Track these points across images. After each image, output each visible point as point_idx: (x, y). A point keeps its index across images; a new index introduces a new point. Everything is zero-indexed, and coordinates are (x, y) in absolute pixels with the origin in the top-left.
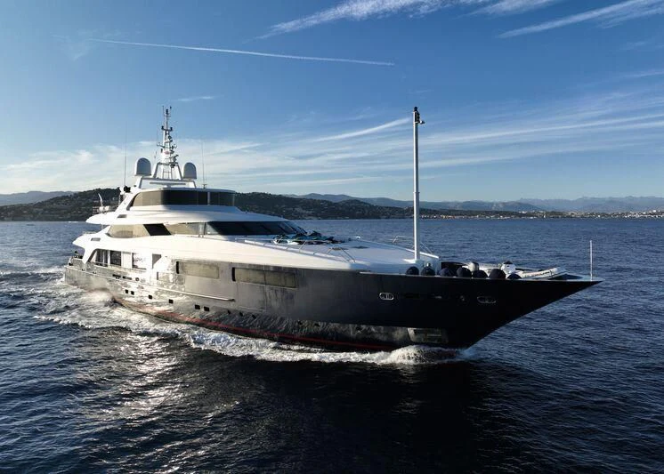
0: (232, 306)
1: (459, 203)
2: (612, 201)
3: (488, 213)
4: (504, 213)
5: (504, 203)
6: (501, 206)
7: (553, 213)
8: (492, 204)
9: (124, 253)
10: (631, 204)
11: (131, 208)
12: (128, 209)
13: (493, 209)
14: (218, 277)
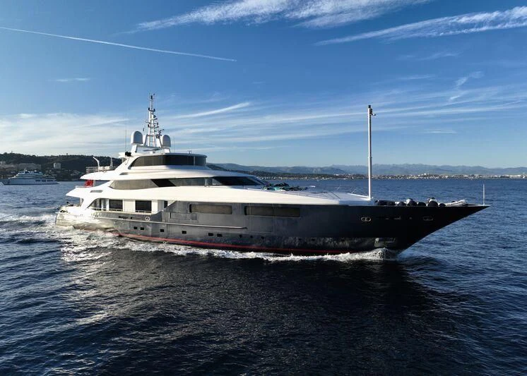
0: (243, 232)
1: (288, 168)
2: (395, 167)
3: (312, 175)
4: (325, 176)
5: (321, 168)
6: (319, 170)
7: (358, 175)
8: (312, 169)
9: (125, 200)
10: (407, 169)
11: (132, 168)
12: (129, 168)
13: (314, 172)
14: (231, 213)
